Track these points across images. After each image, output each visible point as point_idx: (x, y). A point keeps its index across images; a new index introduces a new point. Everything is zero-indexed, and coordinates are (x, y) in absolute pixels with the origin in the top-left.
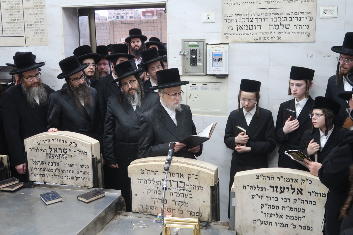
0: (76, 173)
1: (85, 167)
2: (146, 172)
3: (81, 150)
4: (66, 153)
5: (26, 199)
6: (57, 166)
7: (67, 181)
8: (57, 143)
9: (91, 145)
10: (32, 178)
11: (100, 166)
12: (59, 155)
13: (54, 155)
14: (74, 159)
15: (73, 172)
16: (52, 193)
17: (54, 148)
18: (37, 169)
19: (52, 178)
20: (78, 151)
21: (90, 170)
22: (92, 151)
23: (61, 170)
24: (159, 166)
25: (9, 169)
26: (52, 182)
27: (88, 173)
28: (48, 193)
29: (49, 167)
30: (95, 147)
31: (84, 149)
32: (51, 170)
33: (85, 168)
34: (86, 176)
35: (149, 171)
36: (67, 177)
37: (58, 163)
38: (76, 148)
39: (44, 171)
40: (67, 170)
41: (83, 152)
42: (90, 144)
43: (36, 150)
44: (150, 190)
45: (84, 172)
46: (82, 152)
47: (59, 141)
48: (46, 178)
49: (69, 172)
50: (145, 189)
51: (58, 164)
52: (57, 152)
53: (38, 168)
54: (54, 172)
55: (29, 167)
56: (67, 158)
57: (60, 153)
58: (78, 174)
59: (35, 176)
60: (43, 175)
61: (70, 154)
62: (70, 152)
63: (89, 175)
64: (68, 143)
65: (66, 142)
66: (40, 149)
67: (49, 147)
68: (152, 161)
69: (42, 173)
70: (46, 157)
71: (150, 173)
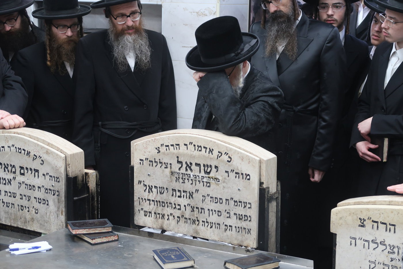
0: (224, 217)
1: (243, 206)
2: (368, 224)
3: (239, 168)
4: (209, 173)
5: (125, 255)
6: (189, 198)
7: (205, 232)
8: (192, 153)
9: (260, 162)
10: (140, 219)
11: (273, 208)
12: (195, 177)
13: (186, 176)
14: (224, 187)
15: (220, 214)
16: (176, 251)
17: (186, 163)
18: (151, 202)
19: (178, 222)
20: (233, 170)
21: (254, 213)
22: (260, 173)
23: (197, 208)
24: (399, 213)
25: (98, 199)
26: (176, 230)
27: (249, 219)
28: (169, 250)
29: (173, 200)
30: (267, 166)
31: (245, 169)
32: (178, 207)
33: (245, 207)
34: (244, 224)
35: (377, 222)
36: (207, 222)
37: (192, 192)
38: (229, 166)
39: (163, 208)
40: (209, 210)
41: (242, 174)
42: (258, 159)
43: (151, 163)
44: (374, 263)
45: (242, 215)
46: (240, 174)
47: (196, 149)
48: (166, 222)
49: (211, 212)
50: (365, 259)
51: (191, 195)
52: (191, 170)
53: (153, 201)
54: (183, 211)
55: (135, 197)
56: (209, 183)
57: (197, 174)
58: (228, 219)
59: (145, 215)
60: (161, 216)
61: (217, 177)
62: (217, 172)
63: (251, 223)
64: (215, 153)
65: (211, 151)
66: (160, 162)
67: (178, 160)
68: (384, 203)
69: (160, 210)
70: (170, 180)
71: (378, 227)
